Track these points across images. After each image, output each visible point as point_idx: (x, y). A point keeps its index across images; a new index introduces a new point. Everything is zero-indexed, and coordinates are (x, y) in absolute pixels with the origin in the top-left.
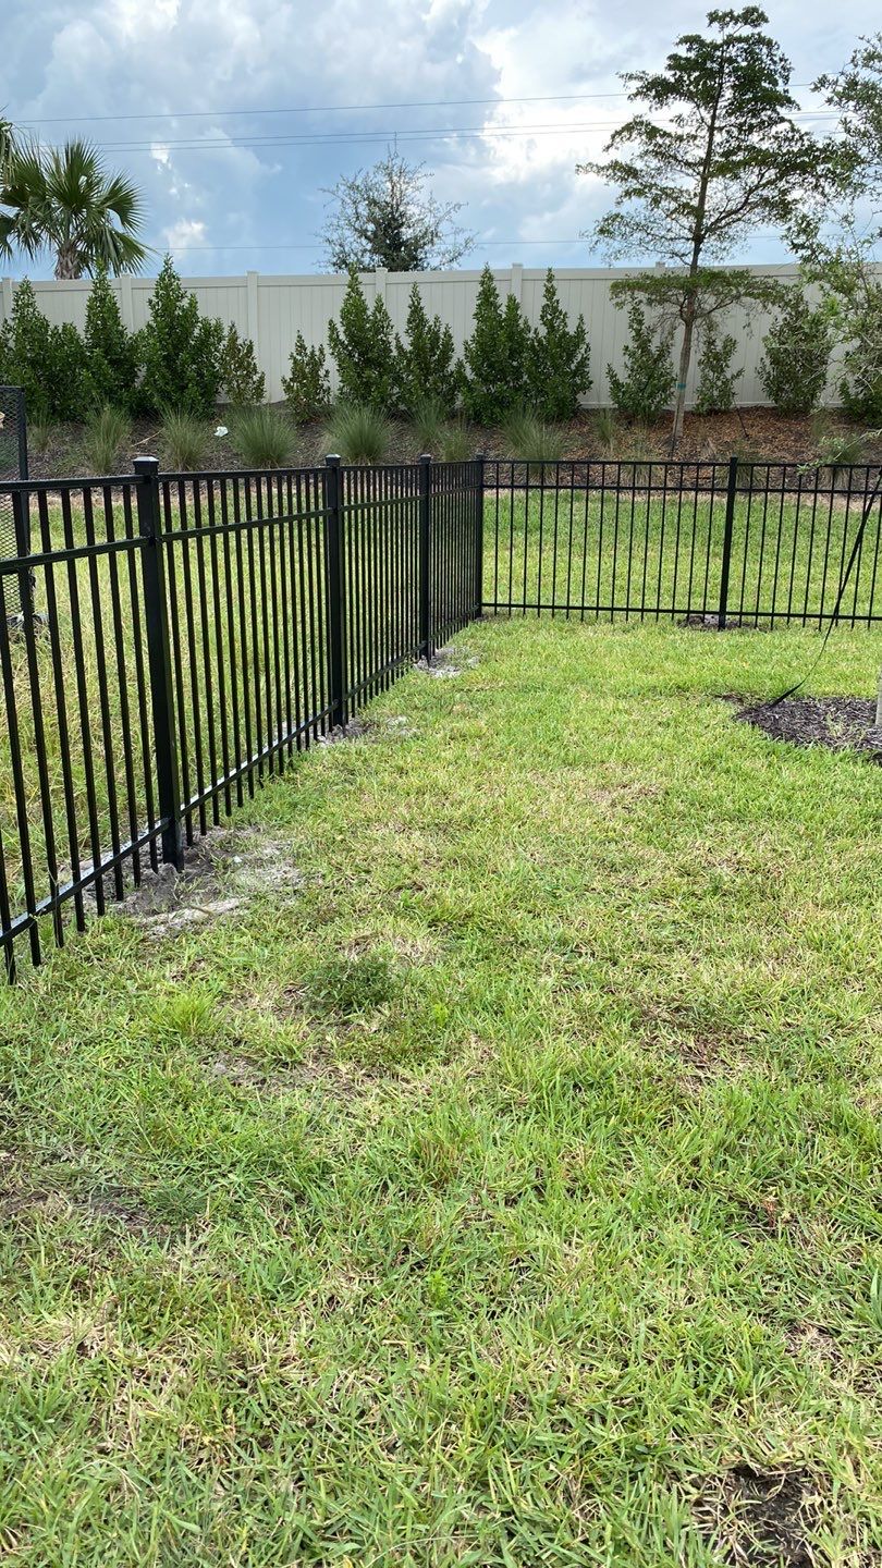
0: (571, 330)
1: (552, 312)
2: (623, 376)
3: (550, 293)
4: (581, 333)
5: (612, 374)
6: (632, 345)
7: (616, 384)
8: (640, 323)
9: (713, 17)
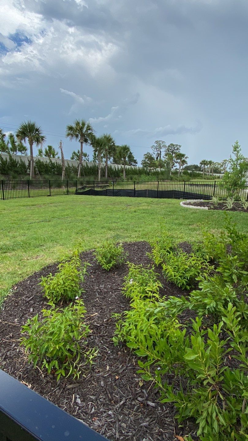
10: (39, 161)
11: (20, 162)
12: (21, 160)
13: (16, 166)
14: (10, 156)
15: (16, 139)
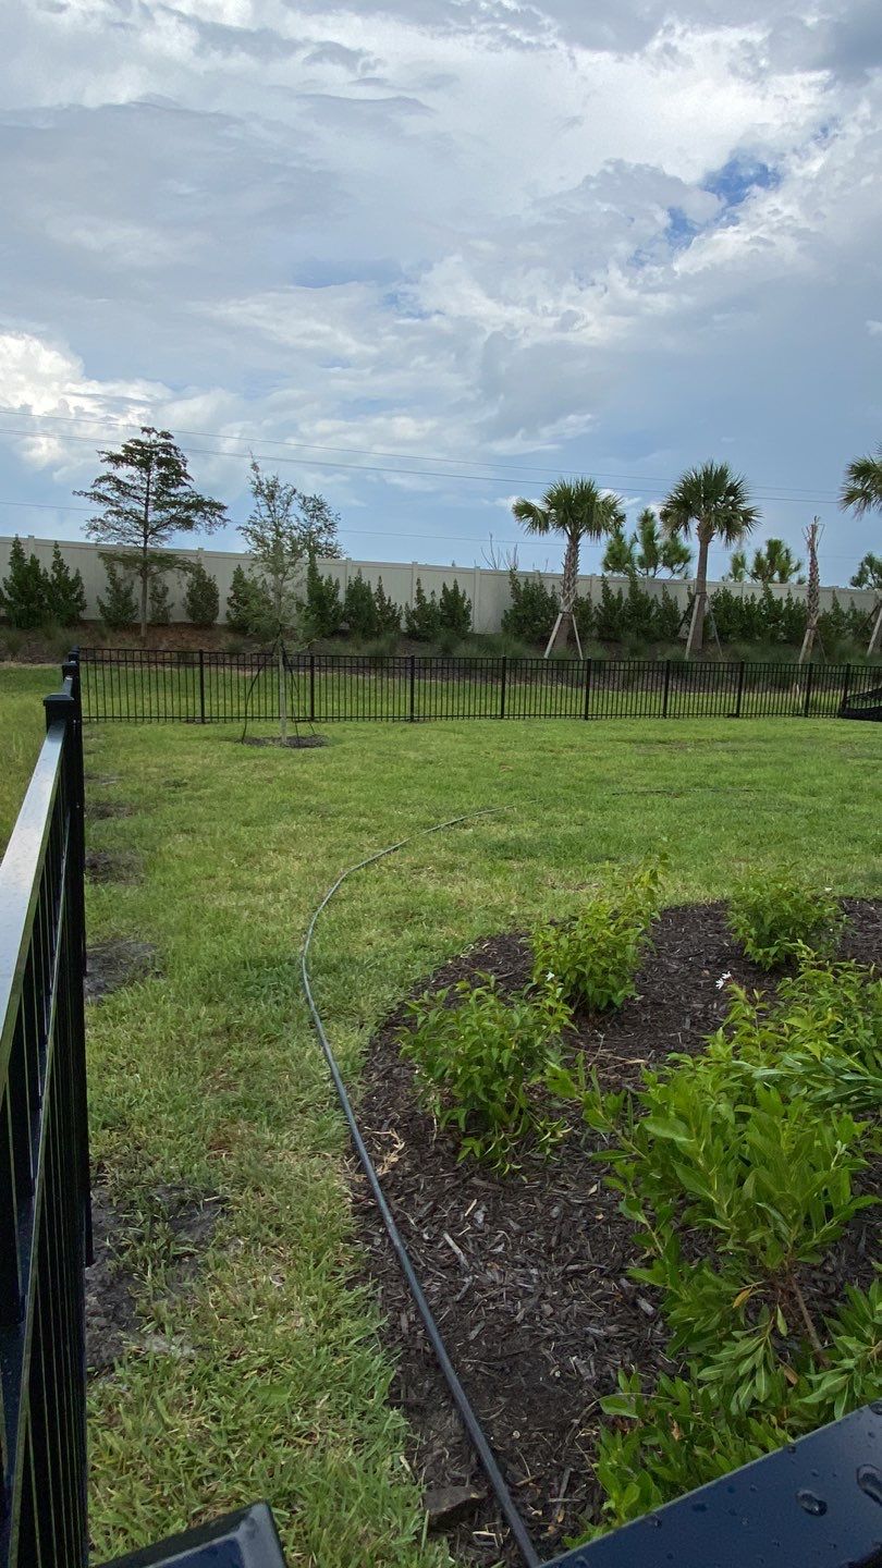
0: (71, 576)
1: (59, 565)
3: (57, 554)
4: (78, 579)
5: (99, 602)
6: (111, 587)
7: (102, 607)
8: (114, 575)
10: (727, 595)
11: (660, 601)
12: (665, 594)
13: (647, 617)
14: (634, 584)
15: (659, 526)
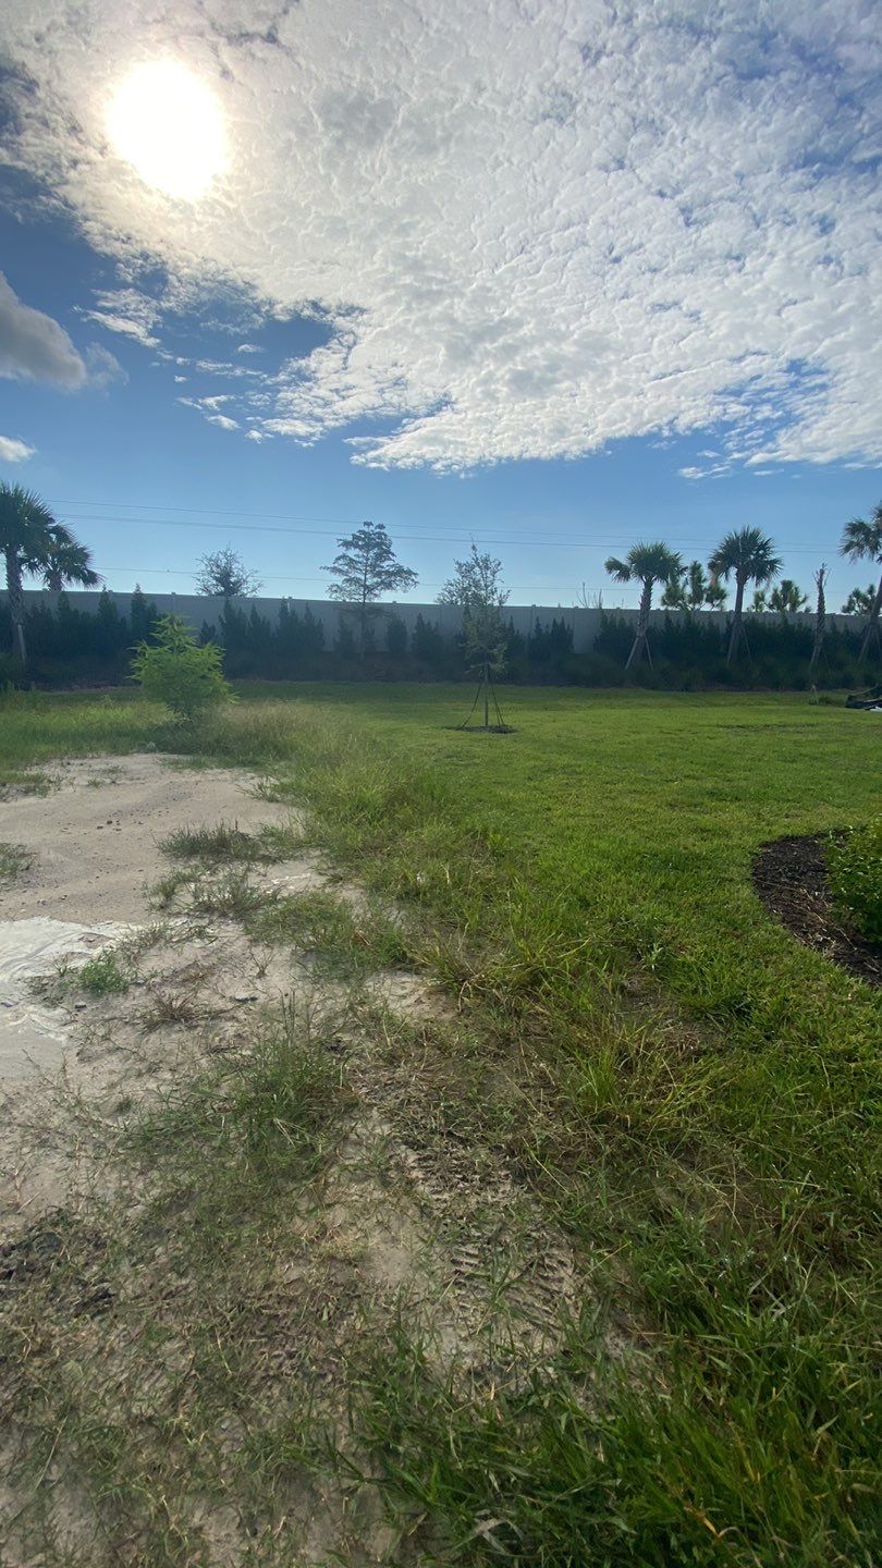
0: (316, 623)
2: (338, 640)
3: (307, 609)
4: (320, 624)
5: (334, 640)
7: (336, 643)
9: (365, 524)
10: (752, 620)
11: (706, 628)
12: (708, 620)
13: (696, 637)
14: (685, 614)
